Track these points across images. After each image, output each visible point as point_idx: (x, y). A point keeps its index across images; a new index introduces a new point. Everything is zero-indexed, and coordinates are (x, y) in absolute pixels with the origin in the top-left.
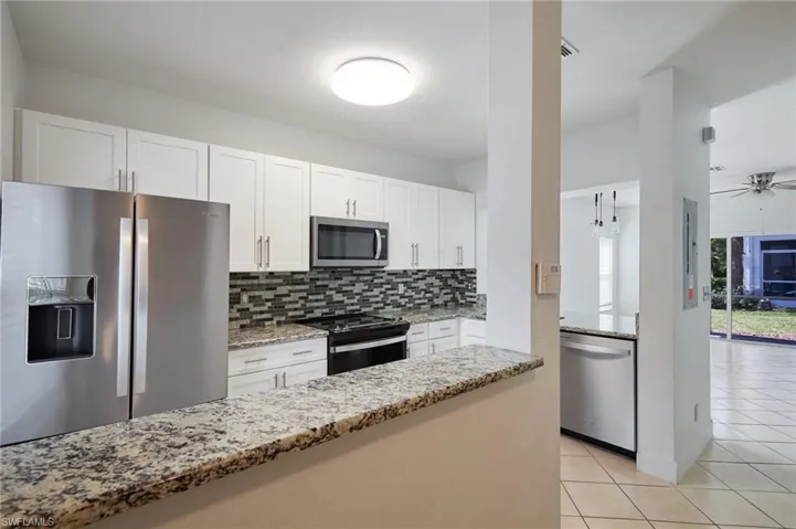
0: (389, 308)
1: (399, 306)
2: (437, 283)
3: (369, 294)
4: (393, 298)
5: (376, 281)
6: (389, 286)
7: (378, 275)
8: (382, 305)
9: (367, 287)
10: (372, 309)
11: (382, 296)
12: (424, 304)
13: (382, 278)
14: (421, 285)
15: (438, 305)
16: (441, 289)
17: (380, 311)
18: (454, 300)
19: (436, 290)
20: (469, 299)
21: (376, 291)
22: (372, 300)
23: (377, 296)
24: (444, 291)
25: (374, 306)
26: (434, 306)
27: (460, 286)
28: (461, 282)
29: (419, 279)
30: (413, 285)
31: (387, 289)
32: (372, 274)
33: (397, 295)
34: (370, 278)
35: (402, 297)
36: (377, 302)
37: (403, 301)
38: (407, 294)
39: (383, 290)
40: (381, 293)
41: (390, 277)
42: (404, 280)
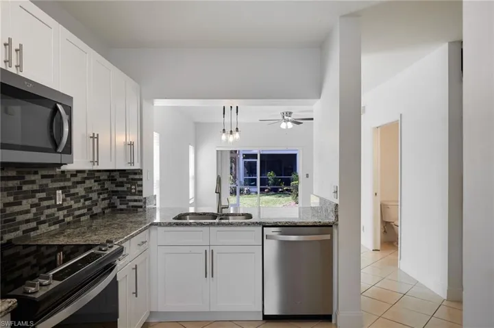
0: (44, 228)
1: (57, 221)
2: (96, 186)
3: (16, 209)
4: (47, 212)
5: (25, 188)
6: (43, 195)
7: (28, 178)
8: (34, 224)
9: (11, 199)
10: (19, 233)
11: (34, 210)
12: (84, 215)
13: (33, 182)
14: (80, 190)
15: (96, 214)
16: (99, 194)
17: (32, 234)
18: (112, 206)
19: (94, 196)
20: (131, 204)
21: (26, 204)
22: (20, 218)
23: (27, 212)
24: (101, 196)
25: (24, 227)
26: (93, 216)
27: (119, 189)
28: (121, 184)
29: (78, 183)
30: (72, 191)
31: (41, 199)
32: (19, 177)
33: (55, 205)
34: (16, 183)
35: (60, 208)
36: (28, 221)
37: (61, 214)
38: (66, 204)
39: (36, 201)
40: (32, 206)
41: (45, 181)
42: (62, 184)
